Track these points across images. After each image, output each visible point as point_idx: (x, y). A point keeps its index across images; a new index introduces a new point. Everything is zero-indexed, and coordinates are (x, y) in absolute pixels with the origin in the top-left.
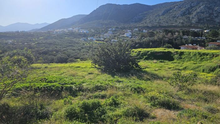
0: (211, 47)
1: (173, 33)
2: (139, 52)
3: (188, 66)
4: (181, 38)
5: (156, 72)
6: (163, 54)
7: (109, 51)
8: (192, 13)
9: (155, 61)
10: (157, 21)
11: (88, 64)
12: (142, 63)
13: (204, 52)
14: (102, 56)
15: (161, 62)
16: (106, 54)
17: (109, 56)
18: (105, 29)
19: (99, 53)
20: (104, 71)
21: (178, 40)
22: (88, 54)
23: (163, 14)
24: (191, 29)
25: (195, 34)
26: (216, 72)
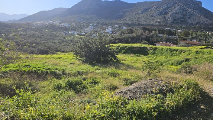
0: (182, 44)
1: (150, 31)
2: (118, 46)
3: (159, 60)
4: (157, 36)
5: (132, 64)
6: (140, 49)
7: (90, 43)
8: (168, 14)
9: (132, 55)
10: (136, 19)
11: (70, 56)
12: (120, 57)
13: (174, 48)
14: (83, 48)
15: (137, 56)
16: (87, 46)
17: (90, 48)
18: (86, 24)
19: (81, 45)
20: (85, 62)
21: (154, 37)
22: (69, 47)
23: (142, 13)
24: (166, 28)
25: (170, 33)
26: (182, 65)
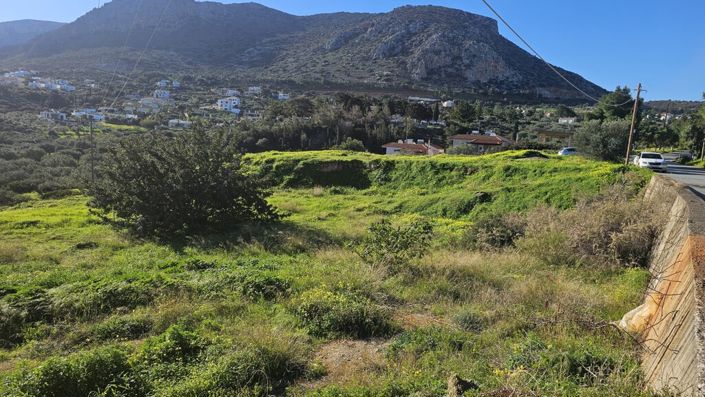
0: (460, 147)
1: (364, 106)
2: (267, 162)
3: (406, 202)
4: (387, 123)
5: (323, 225)
6: (341, 168)
7: (160, 158)
8: (412, 53)
9: (318, 190)
10: (319, 68)
11: (76, 209)
12: (279, 199)
13: (444, 161)
14: (131, 179)
15: (336, 192)
16: (148, 170)
17: (161, 176)
18: (143, 81)
19: (120, 167)
20: (141, 234)
21: (378, 127)
22: (75, 172)
23: (335, 48)
24: (410, 98)
25: (423, 112)
26: (473, 213)
